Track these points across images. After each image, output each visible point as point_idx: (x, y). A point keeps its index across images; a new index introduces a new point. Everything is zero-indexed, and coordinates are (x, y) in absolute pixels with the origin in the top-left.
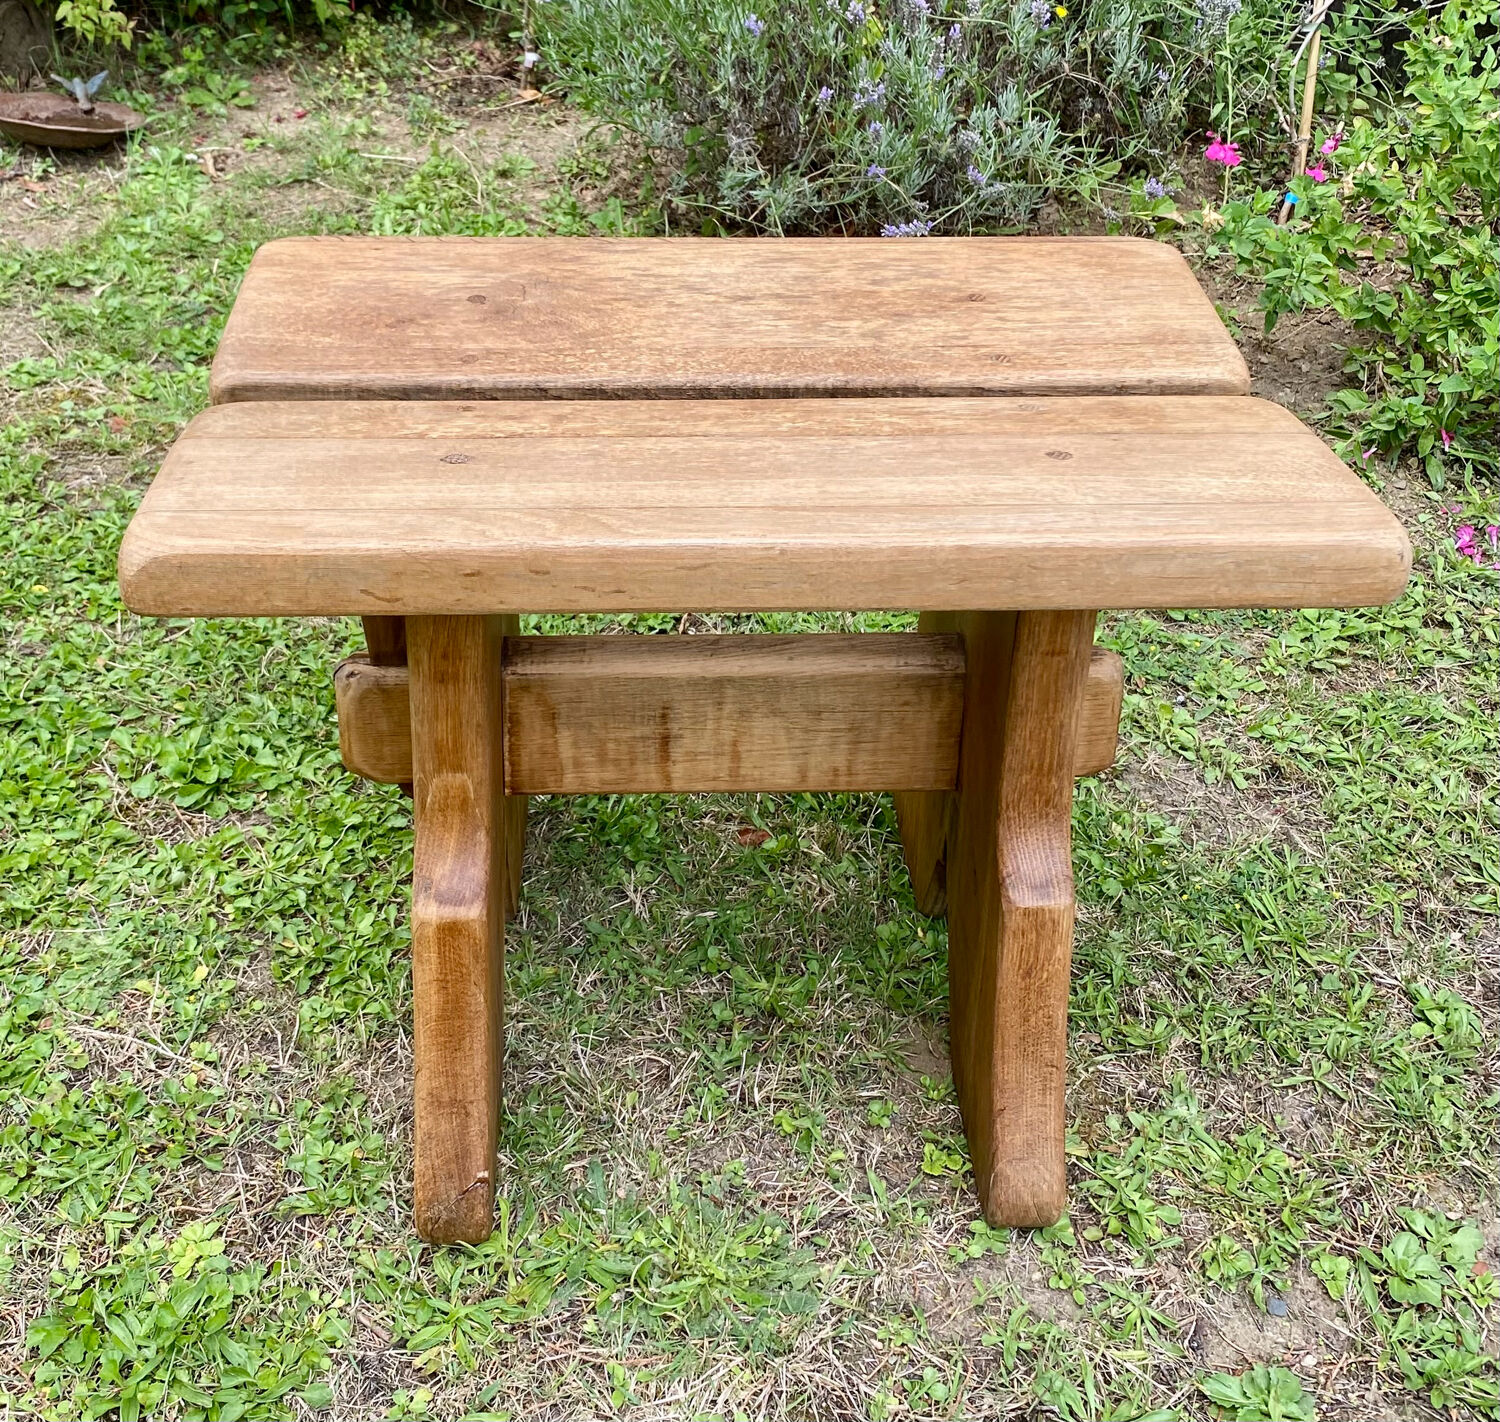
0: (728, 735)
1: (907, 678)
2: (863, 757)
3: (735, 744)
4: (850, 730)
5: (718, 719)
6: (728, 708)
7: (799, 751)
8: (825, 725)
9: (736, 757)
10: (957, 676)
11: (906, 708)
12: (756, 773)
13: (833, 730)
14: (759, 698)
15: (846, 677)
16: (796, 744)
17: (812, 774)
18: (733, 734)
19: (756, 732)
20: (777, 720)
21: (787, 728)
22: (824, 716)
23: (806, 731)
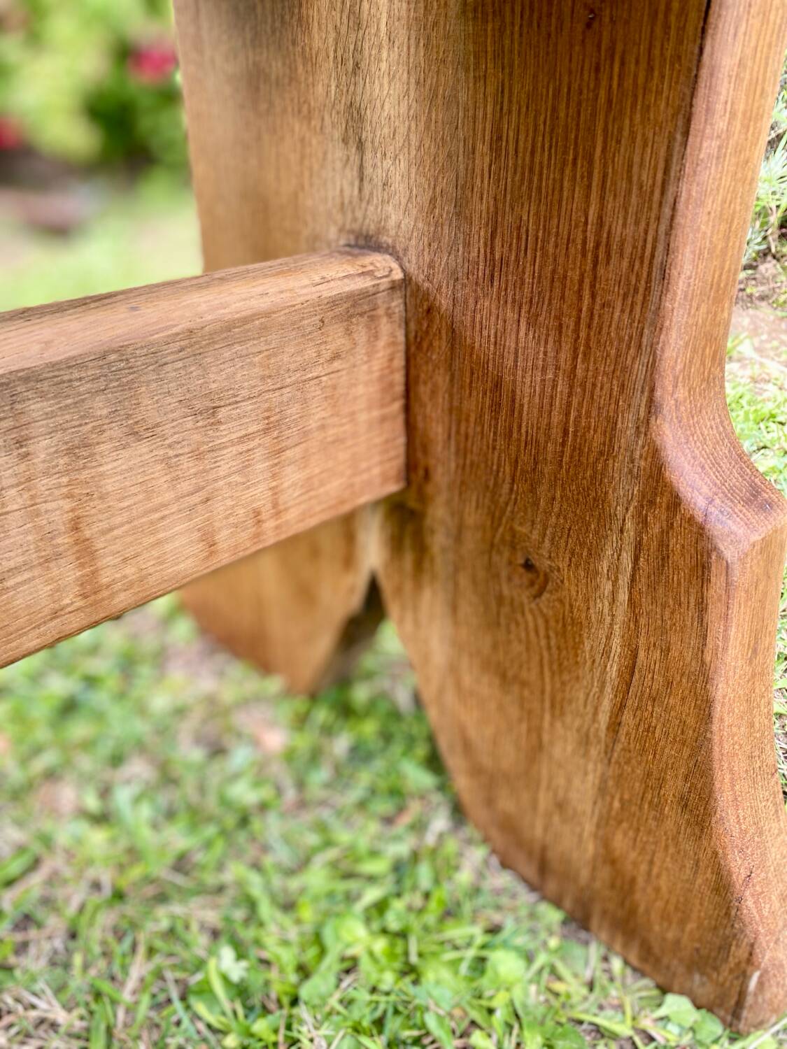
0: (57, 511)
1: (334, 302)
2: (292, 476)
3: (75, 525)
4: (266, 431)
5: (26, 482)
6: (42, 448)
7: (196, 499)
8: (230, 432)
9: (85, 551)
10: (394, 287)
11: (337, 365)
12: (129, 570)
13: (241, 440)
14: (100, 407)
15: (246, 320)
16: (185, 486)
17: (224, 538)
18: (67, 504)
19: (110, 485)
20: (143, 448)
21: (166, 460)
22: (222, 414)
23: (198, 455)
